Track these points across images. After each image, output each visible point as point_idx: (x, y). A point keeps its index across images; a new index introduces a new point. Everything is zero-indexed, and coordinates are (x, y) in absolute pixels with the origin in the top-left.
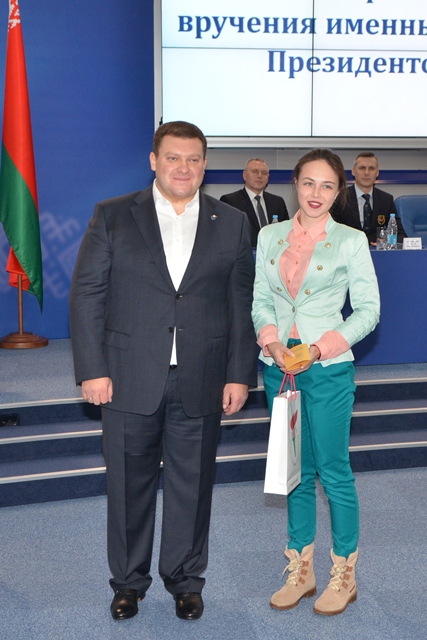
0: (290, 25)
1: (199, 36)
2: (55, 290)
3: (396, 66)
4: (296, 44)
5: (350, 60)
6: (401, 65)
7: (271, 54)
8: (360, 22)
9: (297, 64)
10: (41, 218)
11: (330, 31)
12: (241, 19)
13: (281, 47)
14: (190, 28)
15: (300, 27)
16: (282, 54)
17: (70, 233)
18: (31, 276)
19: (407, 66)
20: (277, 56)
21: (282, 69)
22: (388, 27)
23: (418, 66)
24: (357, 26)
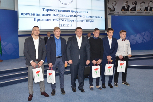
0: (37, 15)
1: (24, 16)
2: (4, 53)
3: (51, 20)
4: (38, 17)
5: (45, 19)
6: (52, 20)
7: (34, 18)
8: (46, 14)
9: (38, 20)
11: (42, 16)
12: (30, 14)
13: (36, 17)
14: (23, 15)
15: (38, 15)
16: (36, 18)
17: (6, 44)
19: (53, 20)
20: (35, 19)
21: (36, 20)
22: (50, 15)
23: (54, 20)
24: (46, 15)
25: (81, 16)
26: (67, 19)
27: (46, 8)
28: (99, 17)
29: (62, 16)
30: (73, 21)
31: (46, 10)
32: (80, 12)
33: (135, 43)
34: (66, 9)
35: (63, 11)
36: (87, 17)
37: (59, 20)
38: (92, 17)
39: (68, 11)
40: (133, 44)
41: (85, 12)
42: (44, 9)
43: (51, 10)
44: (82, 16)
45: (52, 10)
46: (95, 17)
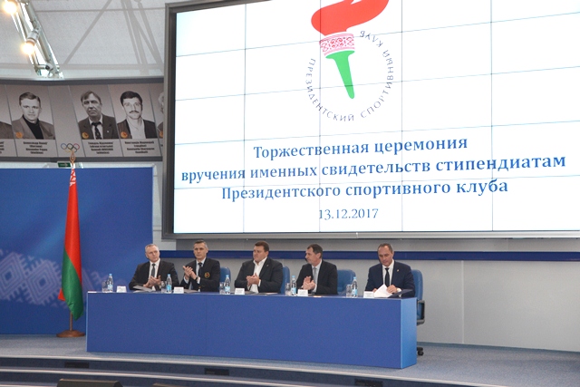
0: (233, 175)
1: (191, 182)
3: (286, 193)
4: (235, 184)
5: (263, 191)
6: (289, 193)
8: (267, 170)
9: (236, 195)
11: (252, 177)
12: (210, 173)
13: (229, 186)
14: (187, 179)
15: (237, 175)
16: (229, 189)
19: (292, 193)
20: (226, 191)
21: (229, 197)
22: (282, 173)
23: (298, 192)
24: (266, 173)
25: (426, 167)
26: (353, 186)
27: (268, 146)
28: (540, 163)
29: (333, 171)
30: (383, 190)
31: (265, 153)
32: (419, 145)
34: (352, 142)
35: (336, 150)
36: (459, 166)
37: (321, 192)
38: (492, 164)
39: (360, 149)
41: (452, 144)
42: (260, 151)
43: (285, 153)
44: (433, 167)
45: (290, 152)
46: (516, 163)
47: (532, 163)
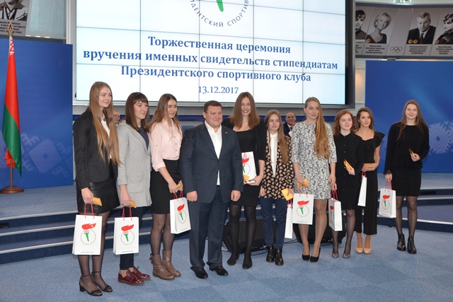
0: (131, 56)
1: (92, 60)
2: (27, 167)
3: (175, 73)
4: (133, 63)
5: (156, 70)
6: (176, 73)
7: (123, 67)
8: (159, 55)
9: (133, 72)
10: (21, 136)
11: (147, 59)
12: (110, 53)
13: (127, 65)
14: (89, 56)
15: (135, 57)
16: (127, 67)
17: (34, 142)
18: (16, 161)
19: (179, 73)
20: (125, 68)
21: (127, 74)
22: (171, 58)
23: (183, 73)
24: (158, 57)
25: (267, 63)
26: (222, 71)
27: (160, 37)
28: (326, 66)
29: (209, 60)
30: (242, 75)
31: (158, 42)
32: (264, 48)
33: (444, 151)
34: (221, 41)
35: (210, 45)
36: (286, 64)
37: (199, 74)
38: (303, 64)
39: (227, 47)
40: (437, 152)
41: (282, 50)
42: (154, 40)
43: (173, 43)
44: (271, 63)
45: (177, 43)
46: (314, 65)
47: (322, 66)
